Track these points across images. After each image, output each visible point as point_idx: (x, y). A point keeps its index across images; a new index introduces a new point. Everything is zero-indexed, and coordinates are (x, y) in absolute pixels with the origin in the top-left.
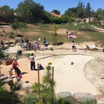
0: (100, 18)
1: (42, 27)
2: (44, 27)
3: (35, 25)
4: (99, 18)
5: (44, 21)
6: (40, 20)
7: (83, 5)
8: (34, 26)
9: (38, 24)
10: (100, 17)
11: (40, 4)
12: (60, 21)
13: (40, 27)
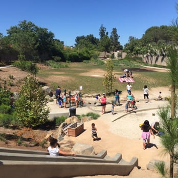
0: (139, 52)
1: (58, 68)
2: (61, 67)
3: (45, 65)
4: (137, 52)
5: (61, 58)
6: (53, 57)
7: (106, 32)
8: (45, 67)
9: (48, 62)
10: (139, 50)
11: (46, 29)
12: (80, 57)
13: (55, 67)
